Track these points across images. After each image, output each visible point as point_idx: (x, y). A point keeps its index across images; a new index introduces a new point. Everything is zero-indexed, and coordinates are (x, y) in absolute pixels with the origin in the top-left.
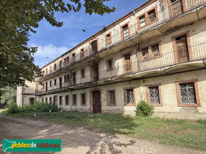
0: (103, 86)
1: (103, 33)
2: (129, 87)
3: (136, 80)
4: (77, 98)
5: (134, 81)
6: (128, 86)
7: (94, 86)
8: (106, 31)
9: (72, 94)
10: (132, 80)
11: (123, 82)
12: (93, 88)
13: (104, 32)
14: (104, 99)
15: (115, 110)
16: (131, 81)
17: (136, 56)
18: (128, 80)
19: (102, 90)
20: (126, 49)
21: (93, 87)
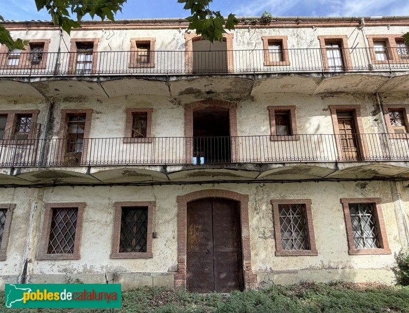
0: (255, 185)
1: (252, 28)
2: (361, 197)
3: (381, 181)
4: (85, 225)
5: (375, 182)
6: (357, 195)
7: (209, 182)
8: (267, 28)
9: (46, 205)
10: (370, 180)
11: (338, 181)
12: (197, 188)
13: (258, 28)
14: (262, 230)
15: (312, 268)
16: (367, 182)
17: (376, 120)
18: (354, 177)
19: (251, 198)
20: (343, 95)
21: (200, 183)
